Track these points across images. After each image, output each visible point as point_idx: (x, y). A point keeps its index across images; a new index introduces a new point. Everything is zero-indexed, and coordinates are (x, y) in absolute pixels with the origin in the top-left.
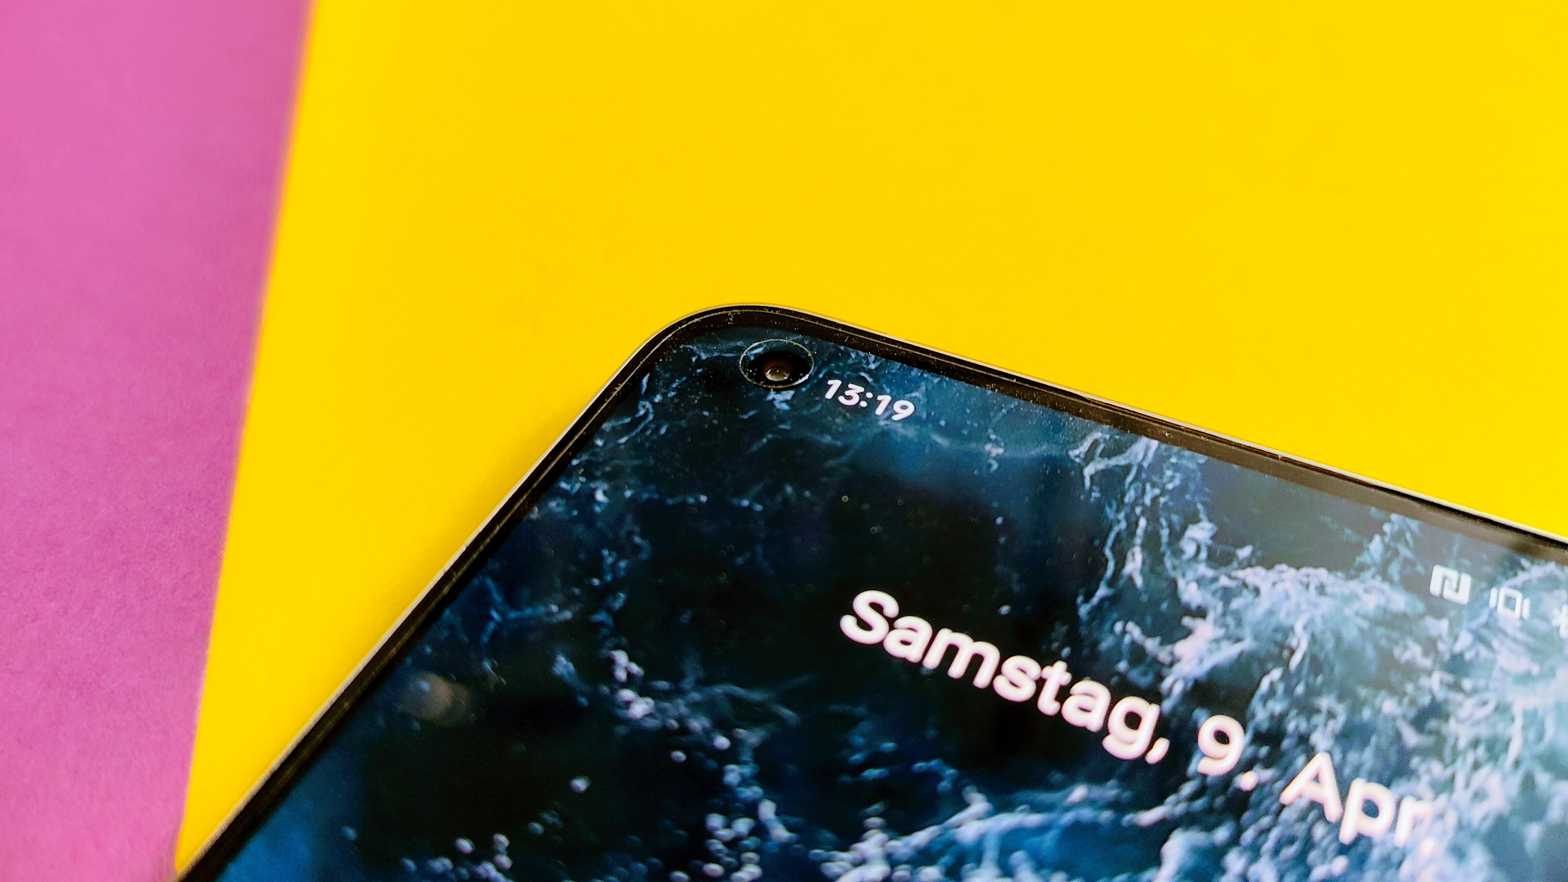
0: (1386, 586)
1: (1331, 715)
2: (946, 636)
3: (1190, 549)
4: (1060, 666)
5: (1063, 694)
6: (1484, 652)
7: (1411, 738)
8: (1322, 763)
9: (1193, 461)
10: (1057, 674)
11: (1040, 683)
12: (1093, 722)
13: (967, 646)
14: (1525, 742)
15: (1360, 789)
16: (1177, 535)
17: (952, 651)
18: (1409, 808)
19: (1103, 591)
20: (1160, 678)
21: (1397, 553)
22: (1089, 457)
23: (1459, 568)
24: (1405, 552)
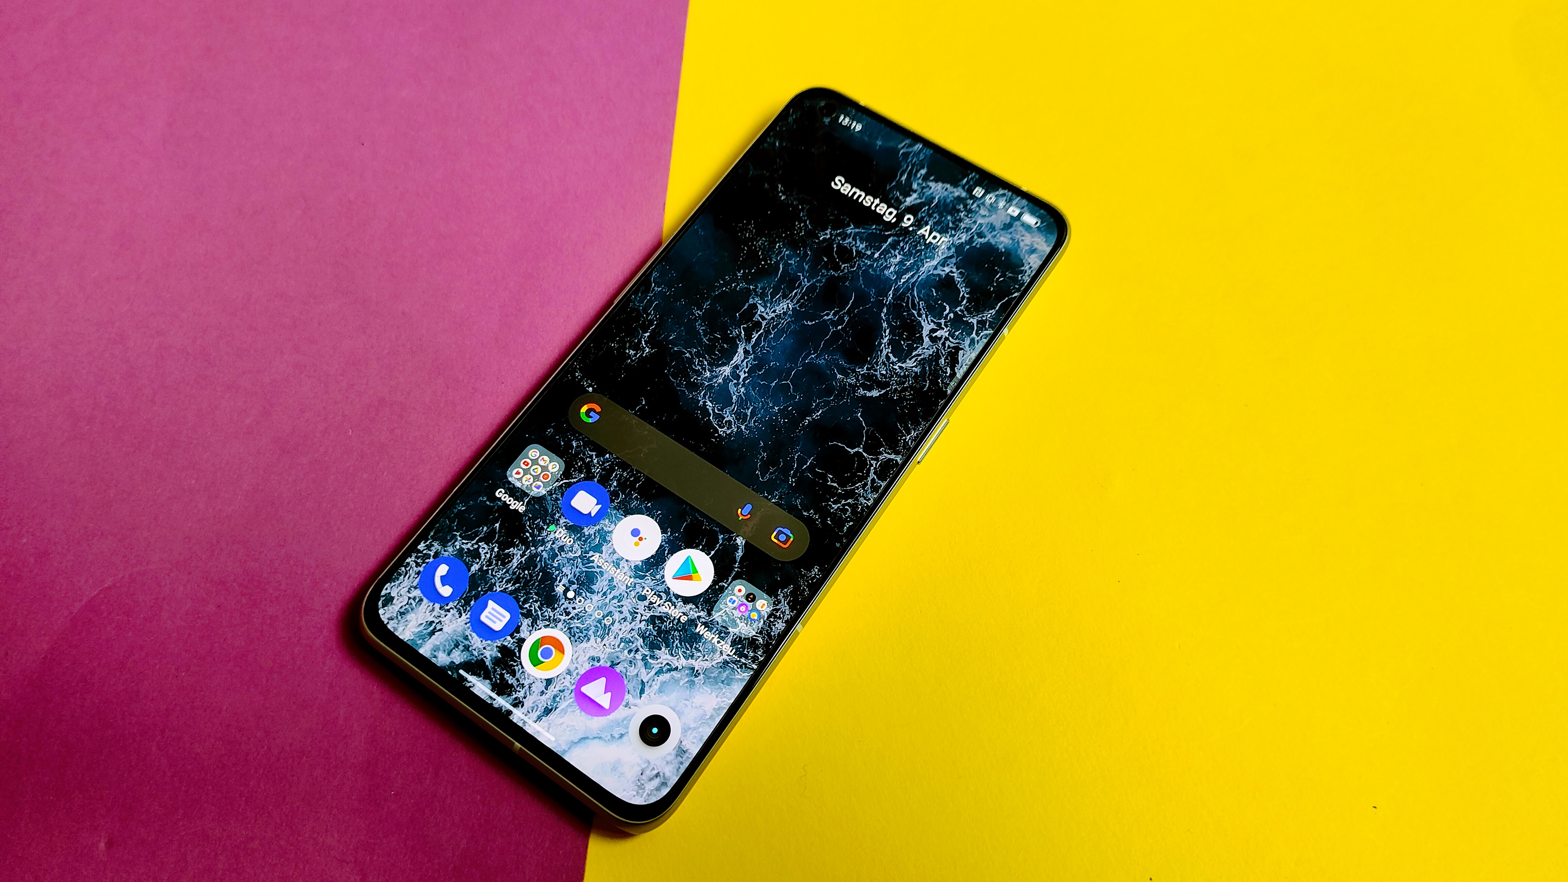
0: (962, 191)
1: (935, 218)
2: (854, 190)
3: (919, 175)
4: (878, 199)
5: (877, 206)
6: (977, 209)
7: (951, 225)
8: (928, 227)
9: (929, 152)
10: (877, 201)
11: (872, 203)
12: (882, 213)
13: (859, 192)
14: (976, 230)
15: (934, 234)
16: (917, 171)
17: (855, 193)
18: (943, 239)
19: (894, 183)
20: (900, 205)
21: (969, 183)
22: (903, 147)
23: (983, 188)
24: (971, 183)
